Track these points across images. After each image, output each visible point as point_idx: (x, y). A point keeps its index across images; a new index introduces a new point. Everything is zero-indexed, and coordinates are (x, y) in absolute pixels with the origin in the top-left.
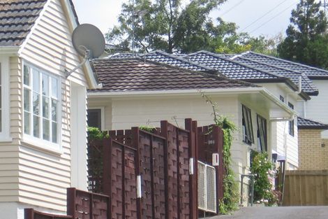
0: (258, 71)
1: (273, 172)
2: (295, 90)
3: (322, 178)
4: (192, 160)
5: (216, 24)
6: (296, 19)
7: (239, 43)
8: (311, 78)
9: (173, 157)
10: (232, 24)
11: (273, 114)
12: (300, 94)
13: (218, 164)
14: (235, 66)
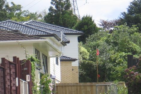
0: (39, 31)
1: (51, 84)
2: (59, 41)
3: (75, 87)
4: (17, 79)
5: (10, 5)
6: (54, 3)
7: (23, 16)
8: (66, 34)
9: (8, 77)
10: (20, 6)
11: (50, 54)
12: (61, 43)
13: (29, 81)
14: (27, 28)
